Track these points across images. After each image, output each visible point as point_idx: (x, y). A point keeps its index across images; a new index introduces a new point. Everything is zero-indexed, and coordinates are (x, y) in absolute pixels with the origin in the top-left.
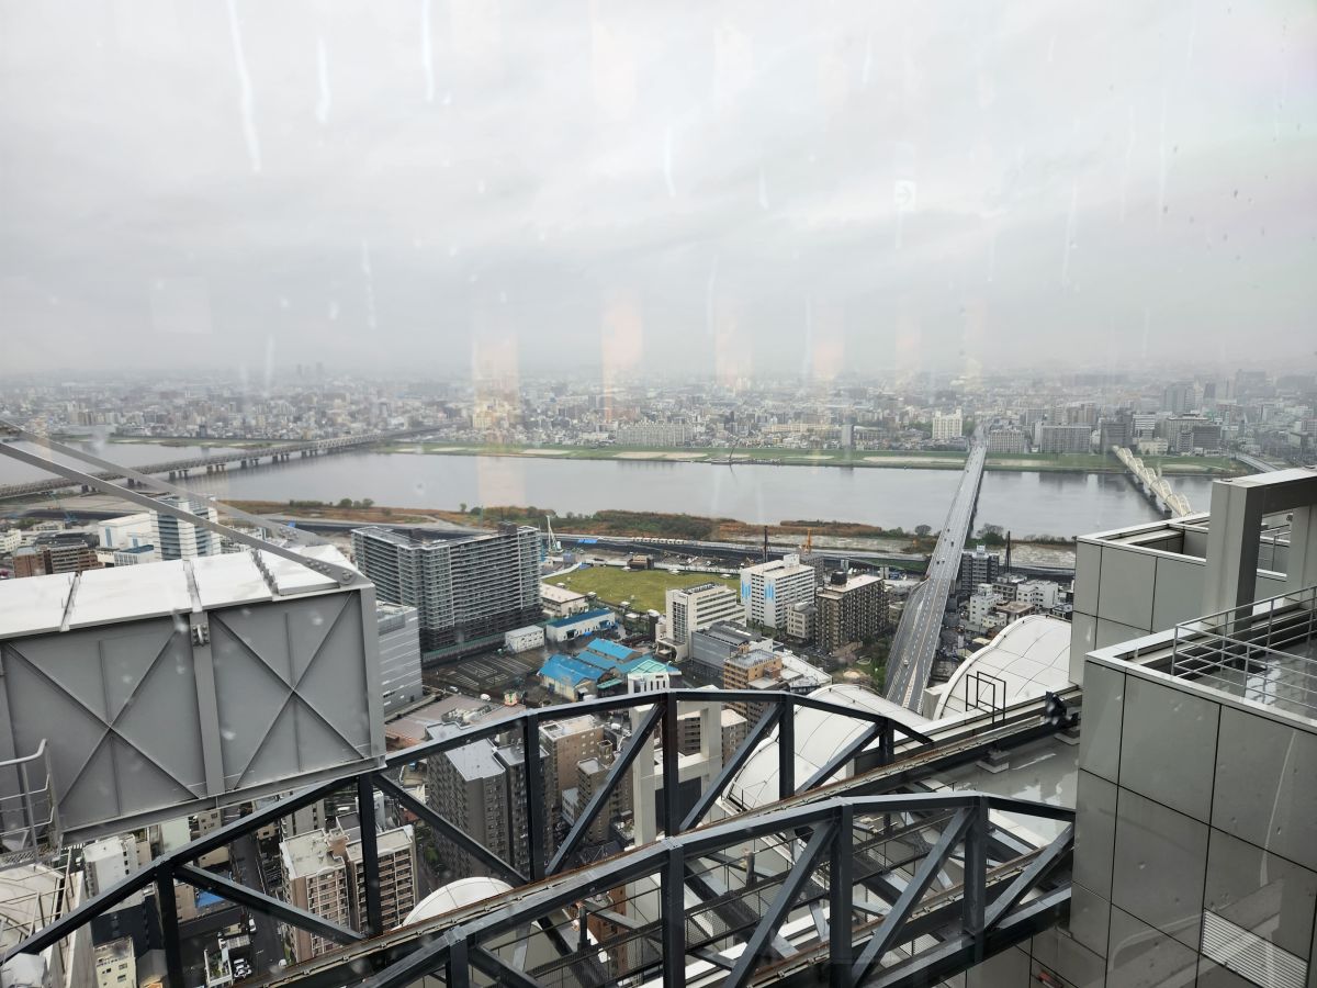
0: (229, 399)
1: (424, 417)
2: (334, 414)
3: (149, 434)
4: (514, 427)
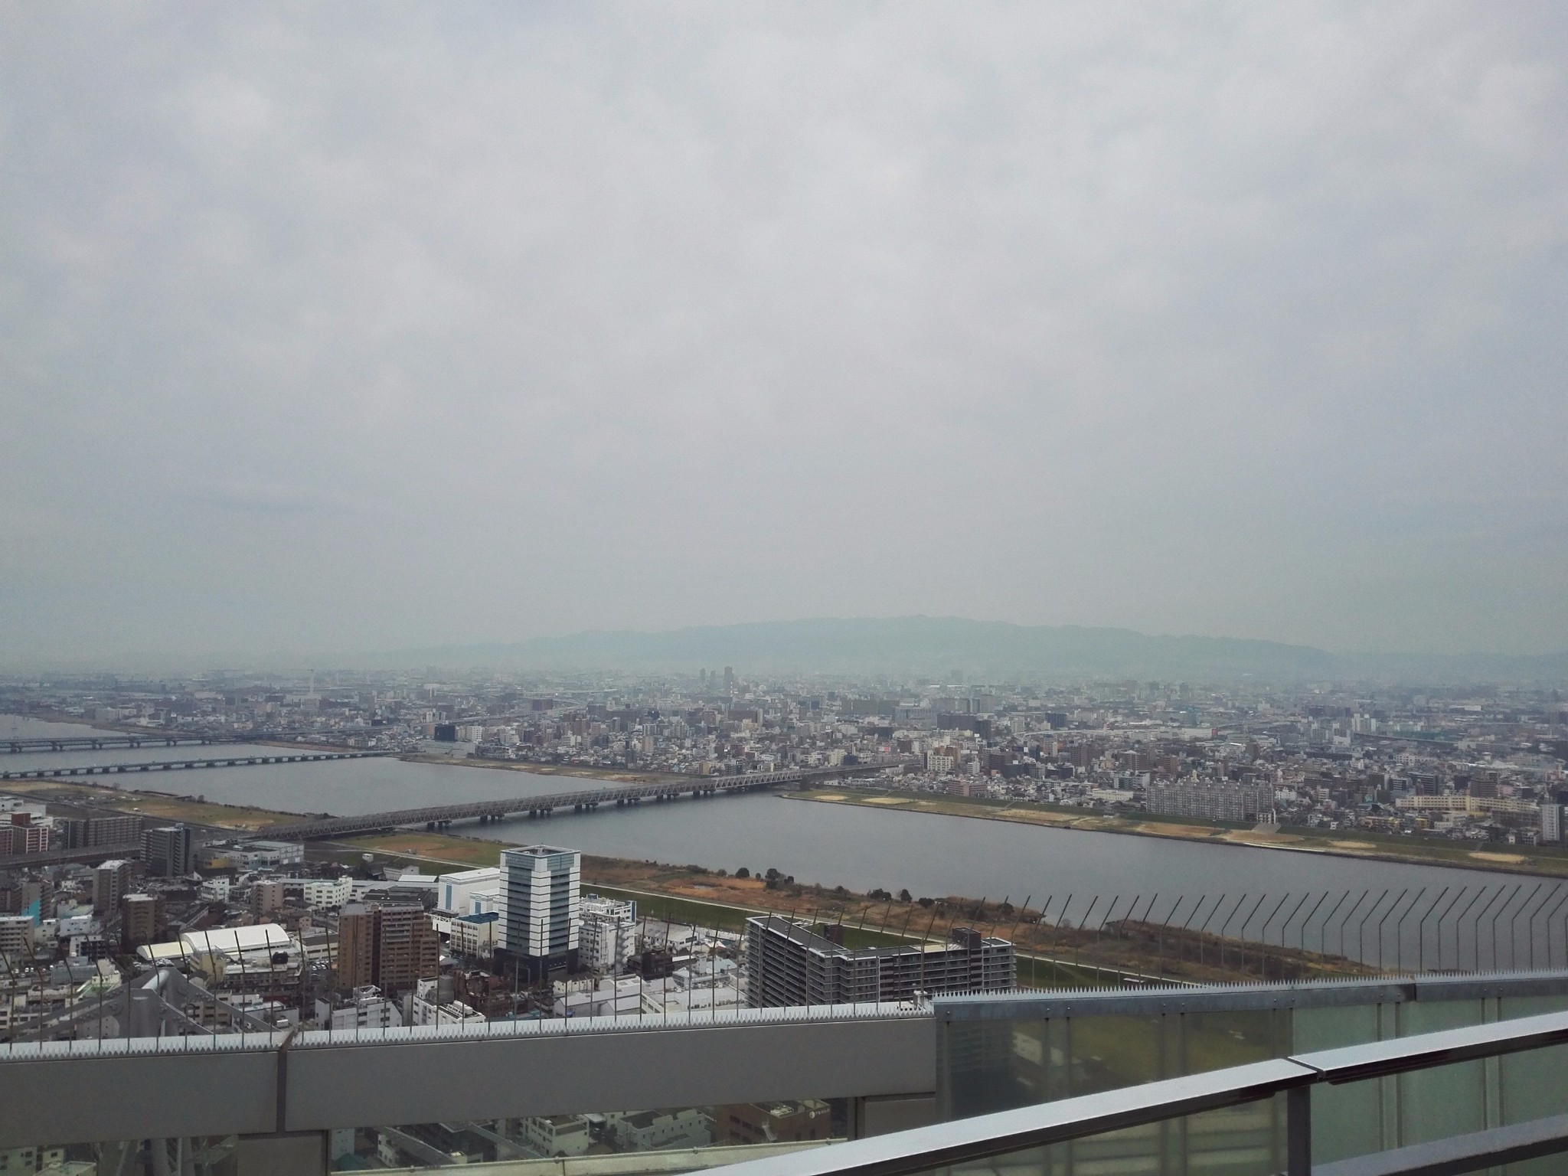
0: (614, 713)
1: (860, 750)
2: (741, 740)
3: (513, 756)
4: (988, 773)
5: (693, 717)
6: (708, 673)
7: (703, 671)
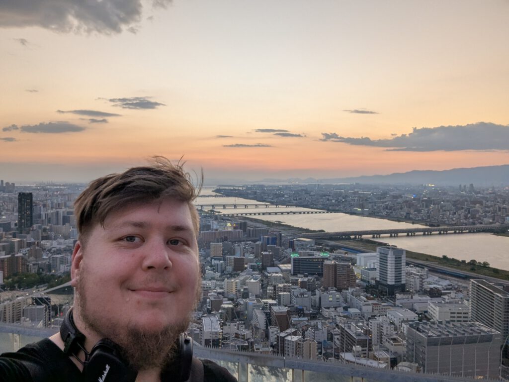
5: (455, 204)
6: (462, 186)
7: (460, 186)
